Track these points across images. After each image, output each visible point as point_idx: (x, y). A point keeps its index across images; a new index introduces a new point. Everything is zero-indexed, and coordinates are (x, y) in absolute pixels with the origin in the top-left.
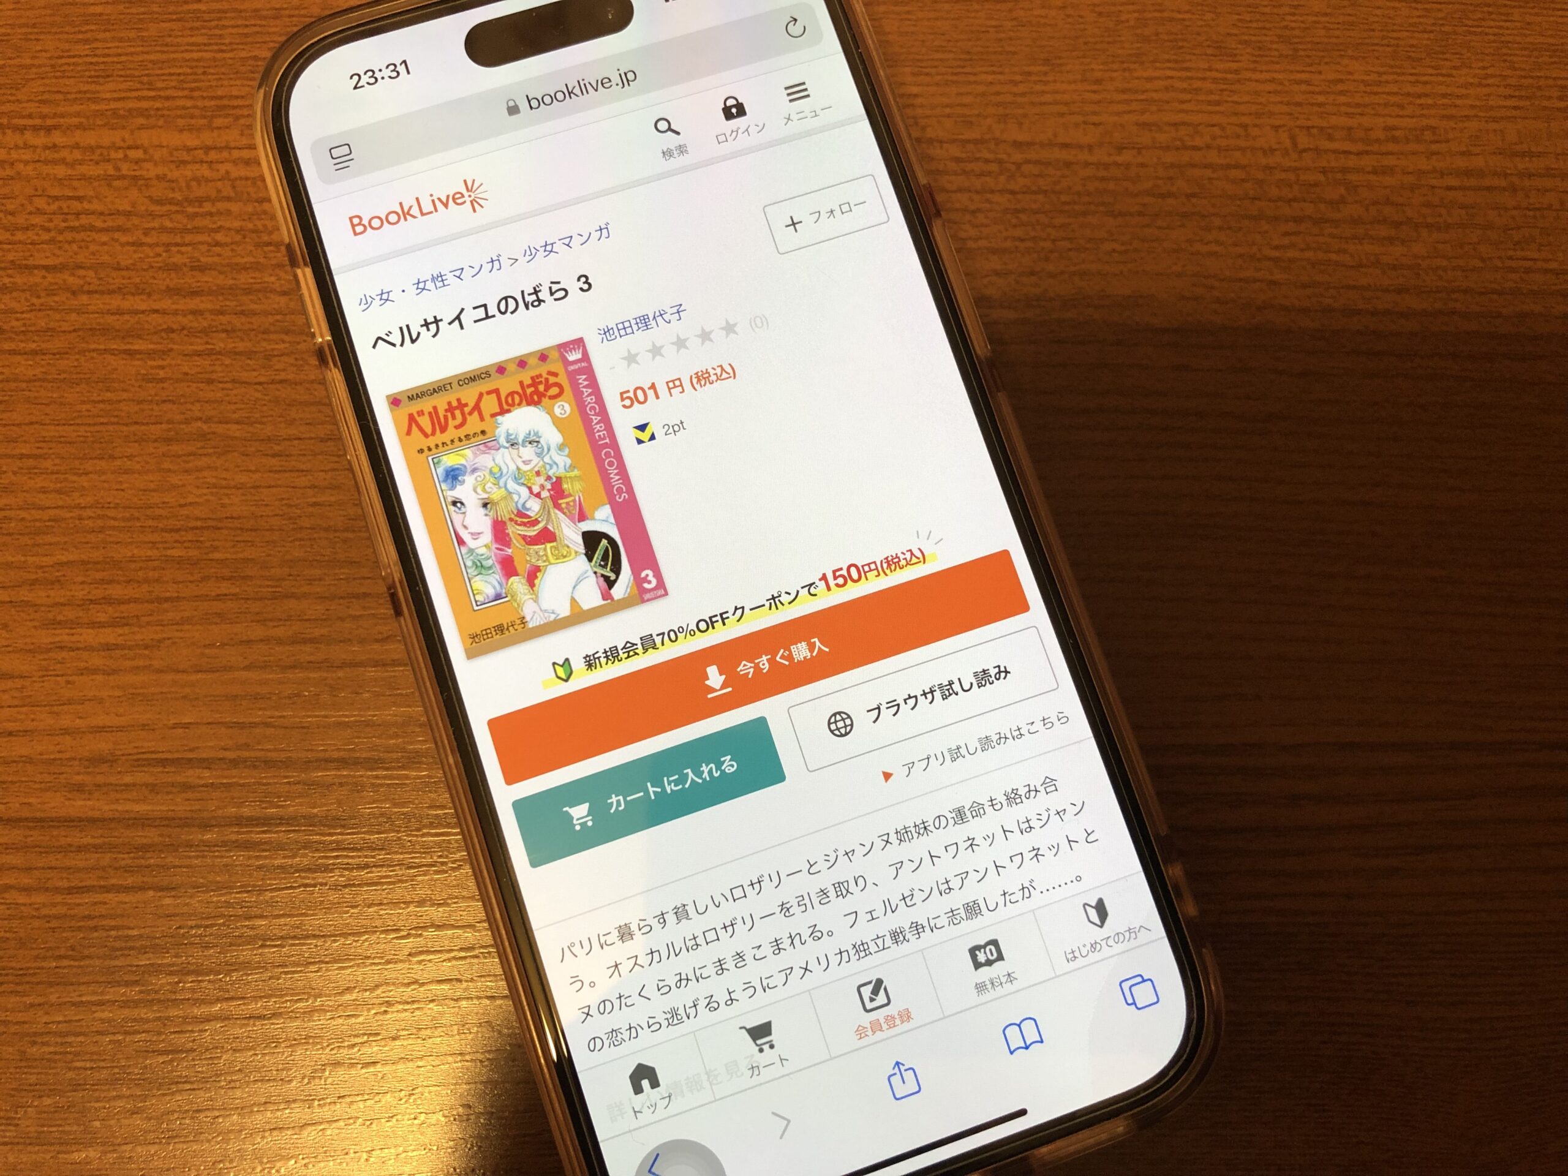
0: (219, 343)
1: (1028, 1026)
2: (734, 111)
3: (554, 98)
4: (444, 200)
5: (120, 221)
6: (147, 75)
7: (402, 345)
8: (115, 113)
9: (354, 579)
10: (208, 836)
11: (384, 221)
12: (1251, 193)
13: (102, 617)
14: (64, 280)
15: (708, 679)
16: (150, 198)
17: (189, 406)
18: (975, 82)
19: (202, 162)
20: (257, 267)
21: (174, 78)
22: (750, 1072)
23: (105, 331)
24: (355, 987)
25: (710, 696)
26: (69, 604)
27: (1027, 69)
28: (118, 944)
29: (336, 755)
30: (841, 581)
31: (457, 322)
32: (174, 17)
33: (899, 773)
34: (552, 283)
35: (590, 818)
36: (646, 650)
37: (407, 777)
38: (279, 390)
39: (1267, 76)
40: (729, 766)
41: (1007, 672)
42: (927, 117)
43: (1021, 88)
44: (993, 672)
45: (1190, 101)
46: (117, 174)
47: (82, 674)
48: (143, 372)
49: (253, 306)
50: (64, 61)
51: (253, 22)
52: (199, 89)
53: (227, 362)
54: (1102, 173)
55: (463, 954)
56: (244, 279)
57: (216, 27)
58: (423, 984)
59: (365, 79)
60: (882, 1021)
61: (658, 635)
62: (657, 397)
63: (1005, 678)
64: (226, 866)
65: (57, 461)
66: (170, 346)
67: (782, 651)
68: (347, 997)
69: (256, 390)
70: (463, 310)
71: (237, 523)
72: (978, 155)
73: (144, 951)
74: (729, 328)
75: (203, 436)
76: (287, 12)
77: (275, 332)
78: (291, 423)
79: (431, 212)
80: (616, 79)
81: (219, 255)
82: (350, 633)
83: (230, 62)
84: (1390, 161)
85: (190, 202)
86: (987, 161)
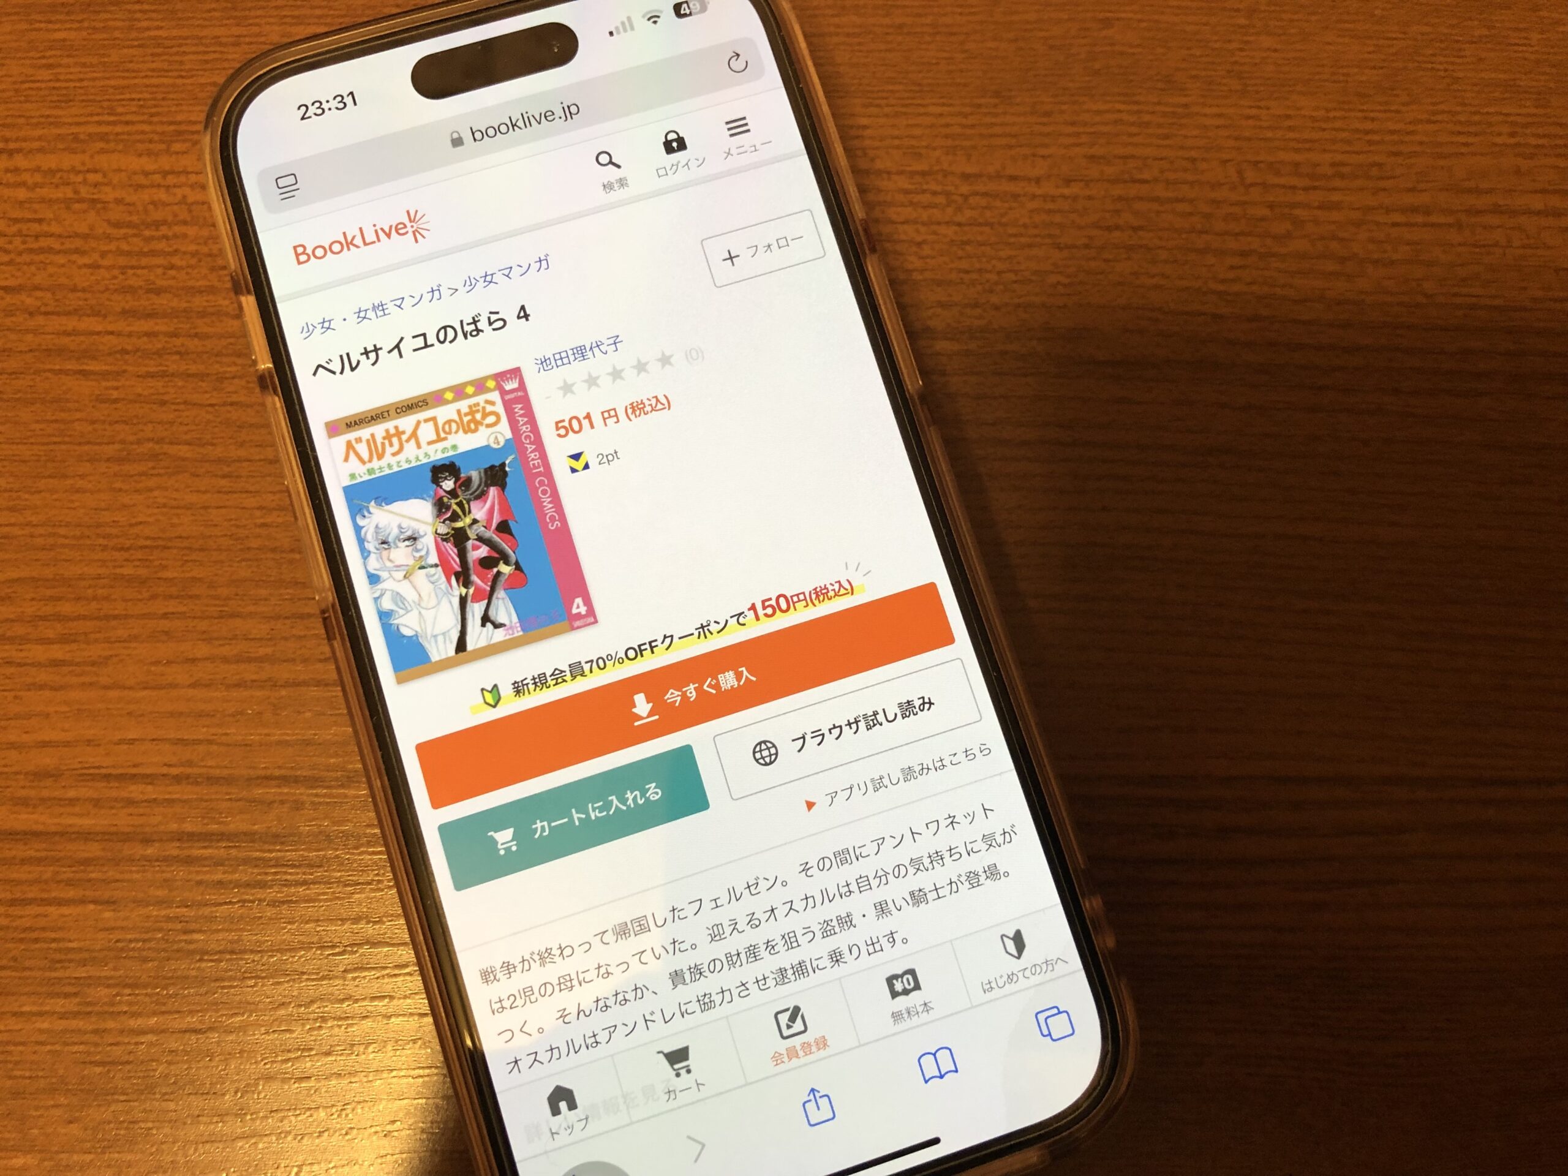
0: (173, 364)
1: (943, 1056)
2: (675, 145)
3: (497, 130)
4: (387, 231)
5: (78, 243)
6: (109, 100)
7: (342, 373)
8: (76, 138)
9: (299, 599)
10: (149, 851)
11: (328, 250)
12: (1199, 226)
13: (51, 634)
14: (23, 302)
15: (635, 706)
16: (108, 221)
17: (140, 427)
18: (925, 114)
19: (159, 186)
20: (211, 290)
21: (135, 103)
22: (667, 1096)
23: (61, 351)
24: (290, 1002)
25: (636, 724)
26: (20, 620)
27: (978, 101)
28: (58, 956)
29: (277, 773)
30: (769, 611)
31: (396, 350)
32: (136, 43)
33: (822, 802)
34: (491, 313)
35: (515, 843)
36: (574, 677)
37: (346, 796)
38: (229, 412)
39: (1215, 110)
40: (654, 793)
41: (931, 703)
42: (877, 148)
43: (971, 120)
44: (917, 703)
45: (1139, 134)
46: (76, 197)
47: (29, 690)
48: (97, 392)
49: (206, 330)
50: (27, 85)
51: (212, 49)
52: (158, 114)
53: (180, 384)
54: (1050, 206)
55: (397, 972)
56: (199, 302)
57: (177, 54)
58: (356, 1001)
59: (312, 110)
60: (798, 1048)
61: (586, 662)
62: (592, 427)
63: (929, 709)
64: (165, 880)
65: (11, 480)
66: (124, 367)
67: (709, 679)
68: (282, 1012)
69: (207, 412)
70: (402, 339)
71: (186, 544)
72: (925, 187)
73: (83, 963)
74: (665, 360)
75: (154, 457)
76: (247, 40)
77: (227, 355)
78: (242, 444)
79: (374, 242)
80: (559, 112)
81: (174, 278)
82: (294, 653)
83: (190, 88)
84: (1336, 197)
85: (148, 226)
86: (934, 193)
